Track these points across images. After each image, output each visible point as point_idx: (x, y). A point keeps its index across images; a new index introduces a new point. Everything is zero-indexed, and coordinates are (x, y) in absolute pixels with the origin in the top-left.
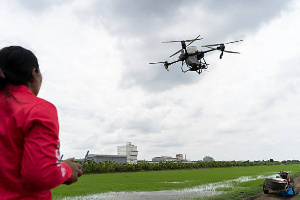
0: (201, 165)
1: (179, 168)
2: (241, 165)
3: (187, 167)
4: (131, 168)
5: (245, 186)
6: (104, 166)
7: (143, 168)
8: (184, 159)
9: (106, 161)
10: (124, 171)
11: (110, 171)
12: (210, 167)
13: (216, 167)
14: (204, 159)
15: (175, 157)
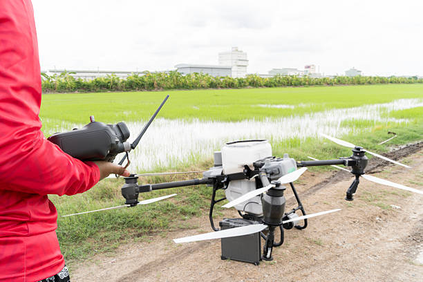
0: (339, 81)
1: (304, 84)
2: (403, 82)
3: (317, 84)
4: (232, 83)
5: (402, 118)
6: (194, 80)
7: (250, 84)
8: (317, 72)
9: (196, 74)
10: (222, 87)
11: (203, 87)
12: (353, 83)
13: (363, 84)
14: (347, 72)
15: (304, 69)
